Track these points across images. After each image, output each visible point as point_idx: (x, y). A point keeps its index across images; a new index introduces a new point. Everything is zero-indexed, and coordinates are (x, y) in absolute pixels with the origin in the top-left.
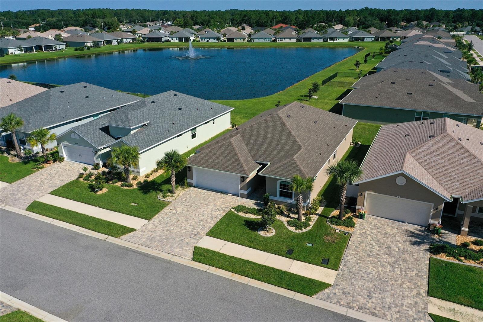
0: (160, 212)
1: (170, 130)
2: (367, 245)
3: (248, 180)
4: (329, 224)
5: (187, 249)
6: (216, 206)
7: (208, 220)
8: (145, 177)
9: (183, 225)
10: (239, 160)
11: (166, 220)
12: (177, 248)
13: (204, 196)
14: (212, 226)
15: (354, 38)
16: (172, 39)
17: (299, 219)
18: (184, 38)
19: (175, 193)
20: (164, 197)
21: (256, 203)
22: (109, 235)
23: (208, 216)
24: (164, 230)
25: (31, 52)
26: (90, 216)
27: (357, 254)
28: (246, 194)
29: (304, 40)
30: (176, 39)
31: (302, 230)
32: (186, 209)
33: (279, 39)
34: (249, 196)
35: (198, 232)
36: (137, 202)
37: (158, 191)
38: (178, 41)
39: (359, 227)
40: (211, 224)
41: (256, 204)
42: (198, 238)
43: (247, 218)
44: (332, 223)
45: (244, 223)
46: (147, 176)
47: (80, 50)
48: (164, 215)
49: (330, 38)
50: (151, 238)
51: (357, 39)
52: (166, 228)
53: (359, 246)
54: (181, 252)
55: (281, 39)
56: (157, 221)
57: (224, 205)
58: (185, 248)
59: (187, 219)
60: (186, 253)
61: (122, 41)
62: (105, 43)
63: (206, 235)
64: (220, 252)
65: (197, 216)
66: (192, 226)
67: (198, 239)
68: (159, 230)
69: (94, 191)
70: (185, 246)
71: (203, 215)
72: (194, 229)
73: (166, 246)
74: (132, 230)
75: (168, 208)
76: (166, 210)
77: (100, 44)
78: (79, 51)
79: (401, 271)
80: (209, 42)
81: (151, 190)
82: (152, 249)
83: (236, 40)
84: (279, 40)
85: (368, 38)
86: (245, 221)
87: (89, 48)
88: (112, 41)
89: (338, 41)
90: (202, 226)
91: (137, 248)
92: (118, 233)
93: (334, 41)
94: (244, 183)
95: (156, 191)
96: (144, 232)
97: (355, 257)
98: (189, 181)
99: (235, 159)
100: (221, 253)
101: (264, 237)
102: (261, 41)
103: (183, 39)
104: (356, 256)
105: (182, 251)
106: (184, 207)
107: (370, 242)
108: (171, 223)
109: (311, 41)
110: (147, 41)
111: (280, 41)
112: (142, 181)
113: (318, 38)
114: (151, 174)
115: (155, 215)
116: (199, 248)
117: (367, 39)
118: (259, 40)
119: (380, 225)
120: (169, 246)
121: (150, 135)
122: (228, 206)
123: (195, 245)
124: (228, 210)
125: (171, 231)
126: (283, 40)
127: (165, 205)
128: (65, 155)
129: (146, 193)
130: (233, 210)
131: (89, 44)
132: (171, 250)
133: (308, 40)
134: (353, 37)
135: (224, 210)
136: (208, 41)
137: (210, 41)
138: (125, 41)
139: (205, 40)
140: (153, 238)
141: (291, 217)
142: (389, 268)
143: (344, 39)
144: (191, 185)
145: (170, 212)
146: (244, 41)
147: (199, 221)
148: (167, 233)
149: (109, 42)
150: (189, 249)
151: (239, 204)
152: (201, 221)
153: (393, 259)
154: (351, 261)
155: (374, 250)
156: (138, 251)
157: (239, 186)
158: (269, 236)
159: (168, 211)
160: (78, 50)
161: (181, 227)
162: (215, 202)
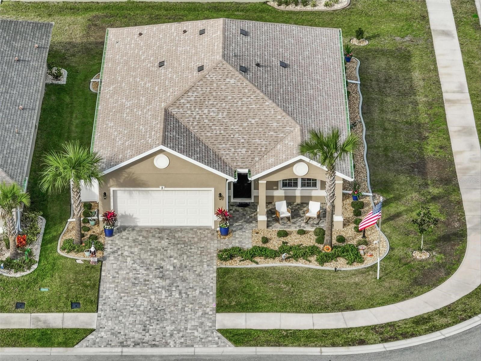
2: (128, 271)
31: (25, 271)
44: (66, 251)
79: (180, 293)
107: (131, 267)
142: (164, 294)
153: (168, 281)
155: (139, 276)
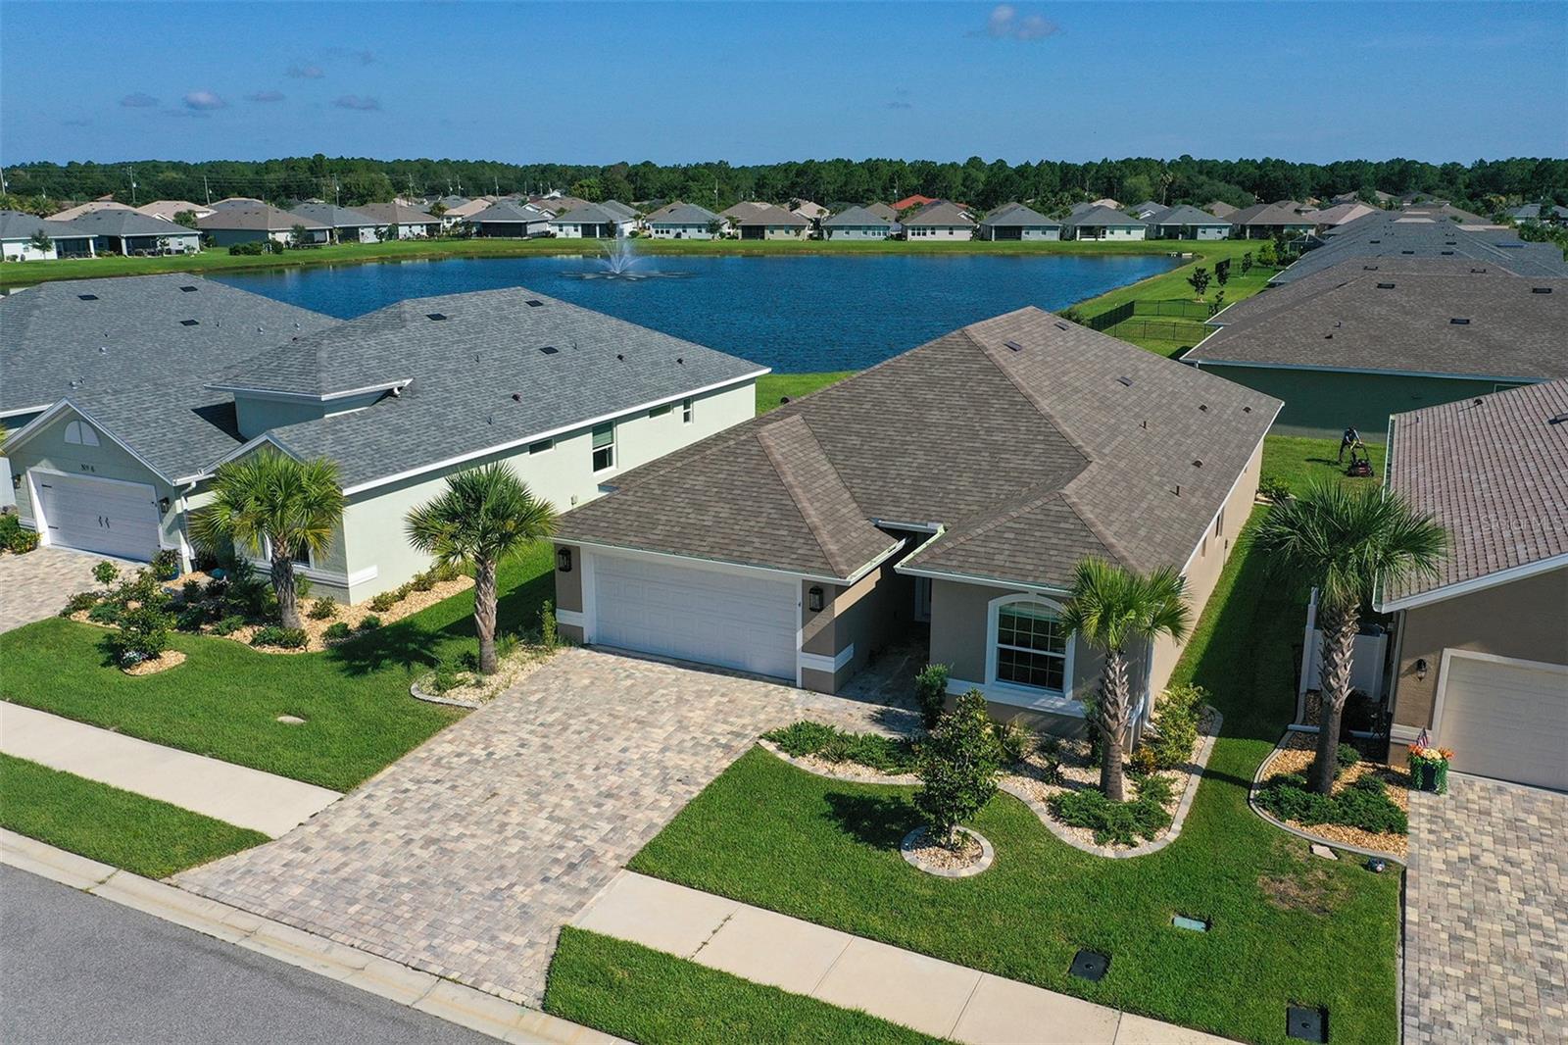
0: (409, 756)
1: (499, 418)
2: (1511, 927)
3: (842, 604)
4: (1266, 816)
5: (520, 941)
6: (686, 728)
7: (644, 792)
8: (372, 609)
9: (515, 817)
10: (799, 514)
11: (429, 789)
12: (461, 939)
13: (629, 682)
14: (661, 821)
15: (1163, 230)
16: (561, 230)
17: (1107, 787)
18: (600, 225)
19: (493, 671)
20: (440, 688)
21: (882, 713)
22: (119, 865)
23: (644, 775)
24: (409, 842)
25: (79, 256)
26: (57, 768)
27: (1473, 979)
28: (833, 672)
29: (996, 235)
30: (573, 228)
31: (1133, 845)
32: (536, 741)
33: (914, 229)
34: (846, 685)
35: (589, 854)
36: (308, 708)
37: (417, 666)
38: (579, 235)
39: (1431, 831)
40: (658, 812)
41: (881, 719)
42: (584, 884)
43: (841, 782)
44: (1279, 807)
45: (828, 808)
46: (381, 604)
47: (247, 252)
48: (423, 770)
49: (1083, 228)
50: (334, 879)
51: (1172, 233)
52: (424, 832)
53: (1470, 934)
54: (484, 959)
55: (921, 230)
56: (384, 795)
57: (725, 722)
58: (506, 938)
59: (535, 788)
60: (512, 968)
61: (392, 233)
62: (336, 237)
63: (628, 868)
64: (704, 959)
65: (589, 771)
66: (559, 820)
67: (586, 890)
68: (386, 842)
69: (118, 663)
70: (506, 929)
71: (620, 767)
72: (567, 835)
73: (407, 925)
74: (250, 839)
75: (450, 737)
76: (442, 745)
77: (317, 237)
78: (242, 257)
80: (683, 238)
81: (385, 657)
82: (324, 944)
83: (772, 232)
84: (913, 234)
85: (1208, 230)
86: (830, 797)
87: (277, 248)
88: (361, 231)
89: (1109, 237)
90: (609, 820)
91: (249, 934)
92: (168, 858)
93: (1096, 237)
94: (822, 621)
95: (408, 665)
96: (306, 850)
97: (1469, 997)
98: (566, 617)
99: (780, 507)
100: (703, 969)
101: (937, 882)
102: (856, 236)
103: (598, 228)
104: (1474, 992)
105: (490, 953)
106: (532, 732)
107: (1519, 913)
108: (451, 808)
109: (1019, 238)
110: (479, 234)
111: (916, 238)
112: (354, 625)
113: (1044, 229)
114: (402, 596)
115: (379, 770)
116: (583, 936)
117: (1204, 232)
118: (847, 233)
119: (1533, 820)
120: (420, 925)
121: (407, 431)
122: (744, 726)
123: (563, 920)
124: (743, 746)
125: (449, 846)
126: (929, 232)
127: (437, 721)
128: (42, 523)
129: (359, 671)
130: (771, 747)
131: (281, 238)
132: (430, 948)
133: (1012, 232)
134: (1159, 227)
135: (727, 748)
136: (678, 235)
137: (684, 236)
138: (403, 231)
139: (668, 232)
140: (345, 880)
141: (1061, 781)
143: (1129, 233)
144: (572, 638)
145: (459, 755)
146: (798, 235)
147: (600, 794)
148: (425, 854)
149: (350, 234)
150: (531, 944)
151: (800, 717)
152: (609, 795)
154: (1458, 1020)
156: (249, 953)
157: (799, 635)
158: (965, 873)
159: (448, 748)
160: (240, 253)
161: (503, 826)
162: (684, 710)
